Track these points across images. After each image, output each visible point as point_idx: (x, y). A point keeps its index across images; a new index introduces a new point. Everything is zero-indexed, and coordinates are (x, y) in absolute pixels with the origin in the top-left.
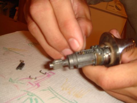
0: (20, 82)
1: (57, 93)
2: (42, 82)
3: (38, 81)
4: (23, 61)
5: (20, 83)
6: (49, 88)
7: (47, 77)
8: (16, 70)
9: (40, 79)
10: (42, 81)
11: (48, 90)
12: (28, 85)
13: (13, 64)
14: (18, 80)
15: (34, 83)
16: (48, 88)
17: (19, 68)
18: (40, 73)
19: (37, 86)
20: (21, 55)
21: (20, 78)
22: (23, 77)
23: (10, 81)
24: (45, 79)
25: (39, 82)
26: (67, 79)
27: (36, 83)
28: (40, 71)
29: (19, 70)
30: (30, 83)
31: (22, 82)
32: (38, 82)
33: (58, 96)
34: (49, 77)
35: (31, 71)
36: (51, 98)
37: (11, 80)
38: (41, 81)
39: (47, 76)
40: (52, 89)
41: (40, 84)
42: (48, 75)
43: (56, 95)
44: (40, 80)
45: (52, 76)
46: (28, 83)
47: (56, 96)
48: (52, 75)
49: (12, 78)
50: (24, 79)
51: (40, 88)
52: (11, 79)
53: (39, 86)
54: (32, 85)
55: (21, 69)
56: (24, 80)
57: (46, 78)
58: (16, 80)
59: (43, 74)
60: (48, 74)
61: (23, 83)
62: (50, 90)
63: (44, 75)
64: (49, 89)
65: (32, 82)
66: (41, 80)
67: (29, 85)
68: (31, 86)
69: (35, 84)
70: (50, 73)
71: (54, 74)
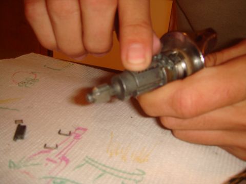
0: (31, 162)
1: (104, 166)
2: (70, 151)
3: (62, 151)
4: (22, 121)
5: (31, 165)
6: (87, 159)
7: (76, 140)
8: (14, 142)
9: (65, 147)
10: (70, 149)
11: (87, 164)
12: (47, 164)
13: (4, 131)
14: (24, 160)
15: (57, 158)
16: (84, 160)
17: (19, 137)
18: (60, 136)
19: (64, 163)
21: (29, 156)
22: (33, 153)
23: (10, 167)
24: (73, 144)
25: (65, 154)
26: (112, 133)
27: (60, 156)
28: (59, 132)
29: (19, 141)
30: (48, 159)
31: (35, 163)
32: (63, 153)
33: (108, 170)
34: (79, 139)
35: (43, 137)
36: (98, 177)
37: (12, 165)
38: (68, 150)
39: (75, 138)
40: (93, 161)
41: (68, 158)
42: (75, 136)
43: (104, 168)
44: (65, 148)
45: (83, 136)
46: (47, 162)
47: (104, 171)
48: (83, 134)
49: (13, 161)
50: (35, 155)
51: (71, 164)
52: (10, 161)
53: (67, 161)
54: (55, 162)
55: (22, 138)
56: (37, 157)
57: (74, 142)
58: (22, 162)
59: (66, 135)
60: (74, 133)
61: (37, 164)
62: (90, 163)
63: (67, 137)
64: (87, 162)
65: (52, 158)
66: (67, 149)
67: (50, 163)
68: (54, 165)
69: (59, 158)
70: (78, 132)
71: (85, 130)
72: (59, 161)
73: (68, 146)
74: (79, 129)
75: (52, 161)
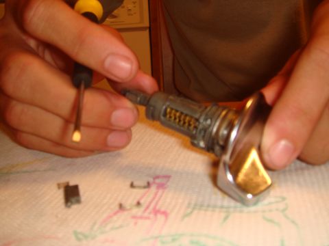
0: (109, 226)
2: (160, 203)
3: (148, 206)
5: (112, 229)
6: (192, 206)
7: (160, 192)
8: (68, 209)
9: (149, 200)
12: (136, 223)
13: (46, 198)
15: (147, 213)
16: (188, 207)
17: (73, 200)
18: (135, 191)
19: (161, 218)
20: (45, 171)
21: (101, 220)
22: (105, 216)
23: (79, 239)
24: (158, 196)
27: (149, 211)
28: (132, 186)
29: (75, 207)
30: (134, 217)
31: (117, 226)
32: (151, 208)
34: (165, 188)
35: (109, 195)
37: (80, 236)
38: (157, 203)
39: (158, 189)
42: (158, 187)
44: (150, 203)
45: (169, 184)
46: (134, 220)
48: (167, 182)
49: (79, 230)
50: (110, 217)
51: (172, 215)
52: (76, 233)
53: (165, 214)
54: (148, 218)
55: (78, 202)
56: (115, 218)
57: (159, 194)
58: (95, 229)
59: (145, 187)
61: (121, 227)
62: (200, 210)
63: (146, 190)
65: (139, 214)
66: (155, 202)
67: (140, 222)
68: (147, 222)
69: (150, 213)
70: (158, 181)
71: (168, 177)
72: (152, 216)
73: (154, 198)
74: (157, 177)
75: (141, 218)
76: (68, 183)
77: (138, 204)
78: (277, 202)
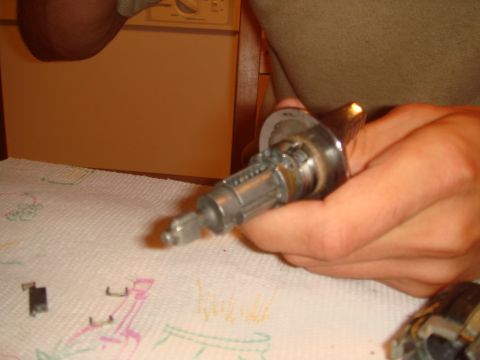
0: (75, 348)
1: (201, 335)
2: (135, 320)
3: (122, 323)
5: (78, 352)
6: (169, 329)
7: (139, 301)
8: (32, 318)
9: (124, 314)
10: (133, 317)
11: (172, 337)
12: (104, 347)
13: (7, 303)
14: (62, 345)
15: (118, 334)
16: (164, 331)
17: (39, 308)
18: (111, 298)
19: (132, 340)
21: (67, 338)
22: (73, 332)
24: (136, 308)
25: (128, 327)
26: (198, 281)
27: (121, 331)
28: (108, 292)
29: (40, 316)
30: (104, 339)
31: (84, 347)
32: (124, 326)
33: (209, 341)
34: (144, 298)
35: (81, 303)
36: (197, 355)
37: (42, 357)
38: (132, 320)
39: (136, 298)
40: (180, 330)
41: (136, 331)
42: (138, 295)
43: (202, 339)
44: (126, 317)
45: (150, 291)
46: (103, 343)
47: (204, 343)
48: (149, 289)
49: (42, 349)
50: (78, 335)
51: (144, 341)
52: (38, 352)
53: (137, 337)
54: (118, 341)
55: (45, 309)
56: (83, 337)
57: (137, 305)
58: (59, 349)
59: (121, 295)
60: (133, 289)
61: (87, 350)
62: (176, 335)
63: (123, 298)
64: (171, 333)
65: (109, 335)
66: (130, 317)
67: (109, 345)
68: (117, 347)
69: (122, 334)
70: (138, 287)
71: (151, 281)
72: (123, 338)
73: (130, 311)
74: (138, 281)
75: (111, 340)
76: (34, 283)
77: (111, 319)
78: (260, 341)
